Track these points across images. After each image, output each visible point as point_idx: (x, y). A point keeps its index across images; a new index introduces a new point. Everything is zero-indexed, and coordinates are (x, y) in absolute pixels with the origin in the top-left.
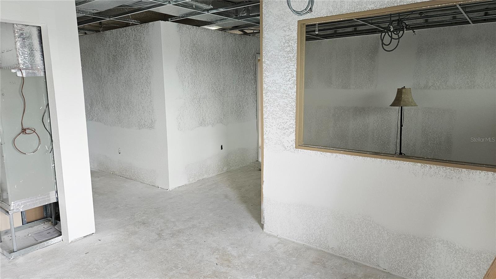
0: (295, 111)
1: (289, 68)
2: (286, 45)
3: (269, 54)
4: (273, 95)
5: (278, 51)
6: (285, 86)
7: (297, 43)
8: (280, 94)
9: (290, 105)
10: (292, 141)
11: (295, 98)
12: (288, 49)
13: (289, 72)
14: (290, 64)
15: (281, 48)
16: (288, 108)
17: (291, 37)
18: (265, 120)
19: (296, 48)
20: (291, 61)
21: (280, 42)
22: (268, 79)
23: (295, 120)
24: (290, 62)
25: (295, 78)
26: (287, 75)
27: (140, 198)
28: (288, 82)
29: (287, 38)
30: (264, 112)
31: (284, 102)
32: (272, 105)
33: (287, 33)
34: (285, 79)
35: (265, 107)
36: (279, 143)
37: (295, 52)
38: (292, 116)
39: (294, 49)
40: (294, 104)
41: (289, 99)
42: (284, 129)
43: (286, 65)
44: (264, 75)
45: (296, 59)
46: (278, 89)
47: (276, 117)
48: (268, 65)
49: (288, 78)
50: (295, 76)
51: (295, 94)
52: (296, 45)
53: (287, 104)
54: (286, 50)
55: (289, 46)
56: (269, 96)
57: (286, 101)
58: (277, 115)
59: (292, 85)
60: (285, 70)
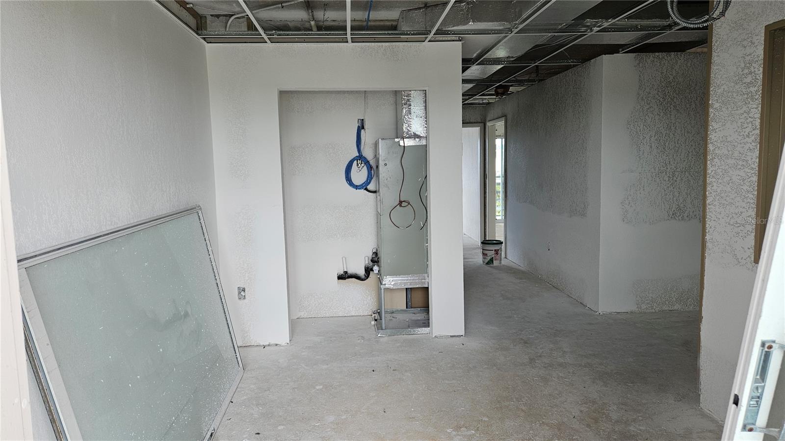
0: (756, 193)
1: (748, 113)
2: (746, 71)
3: (719, 91)
4: (723, 163)
5: (733, 84)
6: (742, 145)
7: (762, 66)
8: (733, 161)
9: (749, 180)
10: (749, 249)
11: (757, 169)
12: (749, 79)
13: (750, 119)
14: (750, 106)
15: (737, 78)
16: (745, 188)
17: (754, 56)
18: (709, 207)
19: (761, 76)
20: (752, 99)
21: (737, 68)
22: (715, 134)
23: (755, 210)
24: (751, 103)
25: (758, 132)
26: (746, 125)
27: (549, 313)
28: (747, 139)
29: (748, 58)
30: (707, 193)
31: (739, 175)
32: (720, 181)
33: (748, 51)
34: (741, 134)
35: (710, 184)
36: (729, 252)
37: (760, 83)
38: (752, 201)
39: (758, 77)
40: (755, 179)
41: (747, 170)
42: (736, 226)
43: (745, 108)
44: (711, 127)
45: (761, 95)
46: (730, 152)
47: (725, 202)
48: (717, 110)
49: (747, 130)
50: (758, 127)
51: (757, 160)
52: (761, 69)
53: (744, 180)
54: (746, 80)
55: (751, 73)
56: (717, 165)
57: (742, 173)
58: (728, 199)
59: (753, 144)
60: (743, 116)
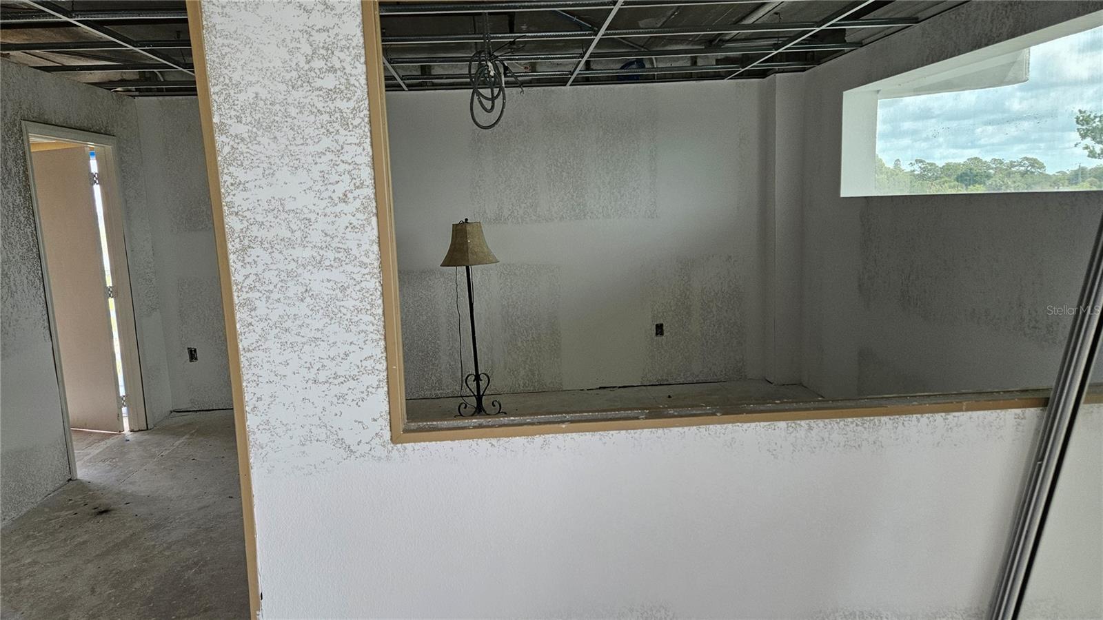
0: (380, 311)
1: (339, 153)
2: (318, 64)
3: (242, 97)
4: (276, 254)
5: (283, 87)
6: (332, 218)
7: (363, 60)
8: (308, 253)
9: (358, 287)
10: (375, 420)
11: (376, 264)
12: (330, 82)
13: (342, 167)
14: (341, 139)
15: (294, 74)
16: (350, 303)
17: (337, 35)
18: (248, 355)
19: (363, 81)
20: (345, 124)
21: (291, 52)
22: (246, 195)
23: (382, 343)
24: (342, 131)
25: (370, 192)
26: (334, 178)
28: (342, 206)
29: (319, 38)
30: (238, 326)
31: (329, 281)
32: (275, 296)
33: (318, 20)
34: (326, 195)
35: (242, 305)
36: (323, 437)
37: (361, 90)
38: (371, 328)
39: (353, 81)
40: (373, 284)
41: (349, 268)
42: (336, 382)
43: (326, 142)
44: (226, 177)
45: (367, 120)
46: (298, 234)
47: (299, 339)
48: (243, 140)
49: (340, 189)
50: (369, 181)
51: (376, 248)
52: (361, 68)
53: (343, 289)
54: (318, 83)
55: (332, 70)
56: (260, 263)
57: (336, 275)
58: (304, 331)
59: (359, 215)
60: (324, 159)
